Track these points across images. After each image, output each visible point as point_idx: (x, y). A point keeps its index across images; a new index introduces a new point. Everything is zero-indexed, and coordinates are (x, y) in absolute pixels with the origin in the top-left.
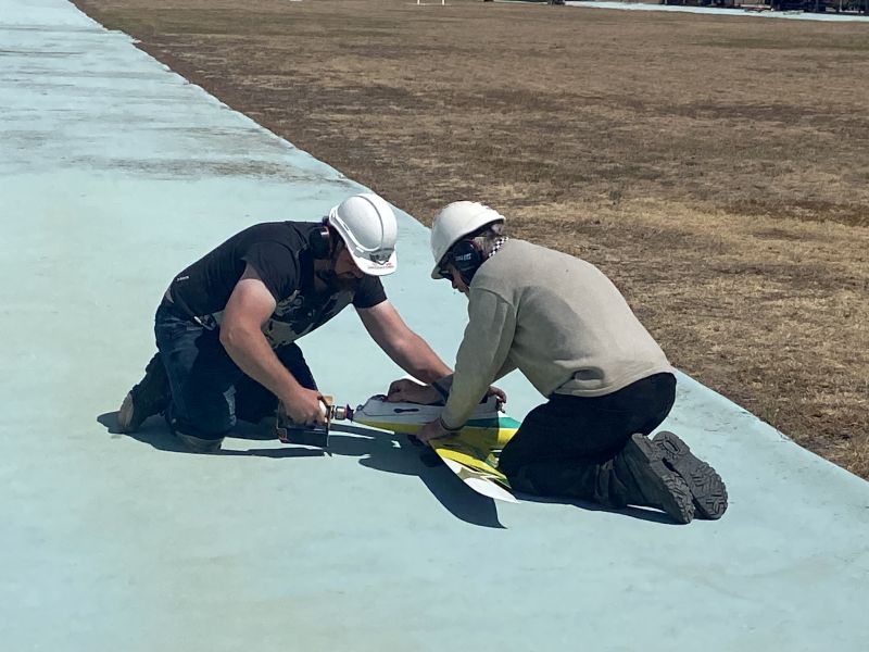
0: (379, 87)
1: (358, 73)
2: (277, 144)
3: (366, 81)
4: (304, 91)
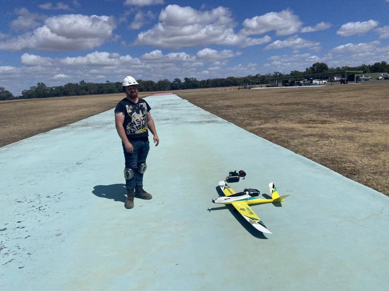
4: (216, 107)
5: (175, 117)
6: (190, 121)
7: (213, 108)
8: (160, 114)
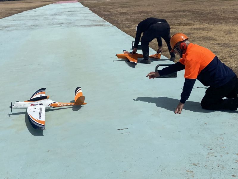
0: (123, 12)
2: (105, 21)
3: (121, 12)
4: (111, 14)
5: (69, 22)
6: (81, 24)
7: (108, 14)
8: (56, 20)
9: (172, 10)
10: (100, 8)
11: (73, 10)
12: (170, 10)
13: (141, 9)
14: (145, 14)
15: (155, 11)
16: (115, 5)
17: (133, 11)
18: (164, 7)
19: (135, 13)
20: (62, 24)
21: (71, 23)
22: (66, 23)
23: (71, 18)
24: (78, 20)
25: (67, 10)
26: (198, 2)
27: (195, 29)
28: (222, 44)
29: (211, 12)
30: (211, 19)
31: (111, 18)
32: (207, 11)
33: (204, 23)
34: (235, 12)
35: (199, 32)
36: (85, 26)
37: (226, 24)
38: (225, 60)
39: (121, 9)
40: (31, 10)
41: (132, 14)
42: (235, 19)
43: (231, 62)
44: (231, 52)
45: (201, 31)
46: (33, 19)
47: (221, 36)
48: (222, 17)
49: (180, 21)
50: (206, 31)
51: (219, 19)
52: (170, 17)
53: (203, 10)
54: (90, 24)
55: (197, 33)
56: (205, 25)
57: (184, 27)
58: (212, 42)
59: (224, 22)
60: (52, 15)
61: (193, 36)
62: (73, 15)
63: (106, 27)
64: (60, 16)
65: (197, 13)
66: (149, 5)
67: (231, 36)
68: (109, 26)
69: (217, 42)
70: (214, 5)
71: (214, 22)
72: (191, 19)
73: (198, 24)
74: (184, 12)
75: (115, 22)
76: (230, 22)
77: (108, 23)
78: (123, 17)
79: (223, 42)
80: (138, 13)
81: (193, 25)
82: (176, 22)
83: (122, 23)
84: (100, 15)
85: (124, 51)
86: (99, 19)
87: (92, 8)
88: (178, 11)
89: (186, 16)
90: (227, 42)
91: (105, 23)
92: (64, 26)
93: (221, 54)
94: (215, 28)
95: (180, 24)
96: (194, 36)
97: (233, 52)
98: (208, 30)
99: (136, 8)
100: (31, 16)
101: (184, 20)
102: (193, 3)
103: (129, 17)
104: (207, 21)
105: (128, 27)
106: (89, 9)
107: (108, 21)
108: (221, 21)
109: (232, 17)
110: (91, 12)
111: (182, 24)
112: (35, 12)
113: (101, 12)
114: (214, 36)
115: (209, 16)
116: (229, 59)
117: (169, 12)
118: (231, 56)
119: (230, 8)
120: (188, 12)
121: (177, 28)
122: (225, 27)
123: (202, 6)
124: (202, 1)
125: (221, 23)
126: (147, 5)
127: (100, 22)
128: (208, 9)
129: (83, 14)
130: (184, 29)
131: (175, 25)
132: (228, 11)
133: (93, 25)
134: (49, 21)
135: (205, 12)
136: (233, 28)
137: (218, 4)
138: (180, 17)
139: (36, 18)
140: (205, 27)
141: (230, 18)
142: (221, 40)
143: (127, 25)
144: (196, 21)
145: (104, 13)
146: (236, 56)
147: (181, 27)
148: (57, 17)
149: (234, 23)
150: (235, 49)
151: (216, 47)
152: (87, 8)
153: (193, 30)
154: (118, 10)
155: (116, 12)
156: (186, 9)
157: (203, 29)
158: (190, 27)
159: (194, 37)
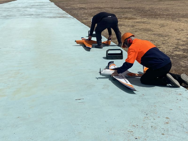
0: (82, 7)
1: (80, 6)
2: (67, 14)
3: (81, 7)
4: (73, 8)
6: (47, 16)
7: (70, 9)
8: (27, 11)
9: (121, 7)
10: (63, 4)
11: (41, 4)
12: (119, 7)
13: (96, 5)
14: (100, 10)
15: (107, 8)
16: (75, 2)
17: (90, 7)
18: (114, 5)
19: (91, 9)
20: (32, 15)
21: (39, 15)
22: (36, 15)
23: (39, 11)
24: (45, 12)
25: (37, 4)
26: (140, 1)
27: (137, 22)
28: (157, 34)
29: (150, 9)
30: (150, 15)
31: (72, 12)
32: (147, 9)
33: (144, 18)
34: (168, 10)
35: (140, 24)
36: (51, 17)
37: (161, 19)
38: (159, 46)
39: (80, 5)
40: (6, 3)
41: (89, 9)
42: (168, 16)
43: (164, 48)
44: (163, 40)
45: (142, 24)
46: (8, 11)
47: (157, 28)
48: (158, 13)
49: (126, 15)
50: (146, 24)
51: (156, 15)
52: (118, 13)
53: (144, 8)
54: (55, 16)
55: (139, 25)
56: (145, 20)
57: (129, 20)
58: (150, 33)
59: (159, 17)
60: (24, 8)
61: (135, 27)
62: (42, 8)
63: (68, 19)
64: (31, 8)
65: (139, 10)
66: (103, 2)
67: (164, 28)
68: (71, 18)
69: (154, 33)
70: (152, 4)
71: (152, 17)
72: (135, 15)
73: (140, 18)
74: (129, 9)
75: (76, 15)
76: (164, 18)
77: (69, 16)
78: (82, 11)
79: (158, 33)
80: (94, 9)
81: (136, 19)
82: (123, 16)
83: (81, 16)
84: (63, 9)
85: (82, 38)
86: (62, 12)
87: (57, 3)
88: (125, 8)
89: (131, 12)
90: (161, 33)
91: (68, 16)
92: (33, 17)
93: (156, 42)
94: (153, 22)
95: (126, 18)
96: (137, 27)
97: (165, 40)
98: (147, 23)
99: (92, 4)
100: (6, 8)
101: (129, 15)
102: (136, 2)
103: (86, 11)
104: (147, 17)
105: (86, 19)
106: (54, 4)
107: (69, 14)
108: (157, 17)
109: (165, 14)
110: (56, 6)
111: (127, 18)
112: (10, 5)
113: (64, 6)
114: (151, 28)
115: (149, 12)
116: (162, 46)
117: (118, 8)
118: (164, 44)
119: (164, 7)
120: (132, 9)
121: (123, 21)
122: (160, 21)
123: (144, 5)
124: (143, 1)
125: (157, 18)
126: (101, 3)
127: (63, 14)
128: (147, 8)
129: (50, 7)
130: (129, 22)
131: (122, 19)
132: (162, 9)
133: (57, 17)
134: (21, 12)
135: (145, 9)
136: (166, 22)
137: (155, 3)
138: (126, 13)
139: (10, 10)
140: (145, 21)
141: (164, 14)
142: (157, 31)
143: (85, 18)
144: (139, 16)
145: (66, 7)
146: (167, 43)
147: (127, 20)
148: (28, 9)
149: (166, 19)
150: (166, 38)
151: (153, 37)
152: (53, 3)
153: (136, 23)
154: (78, 5)
155: (76, 7)
156: (131, 7)
157: (144, 23)
158: (134, 21)
159: (136, 29)
